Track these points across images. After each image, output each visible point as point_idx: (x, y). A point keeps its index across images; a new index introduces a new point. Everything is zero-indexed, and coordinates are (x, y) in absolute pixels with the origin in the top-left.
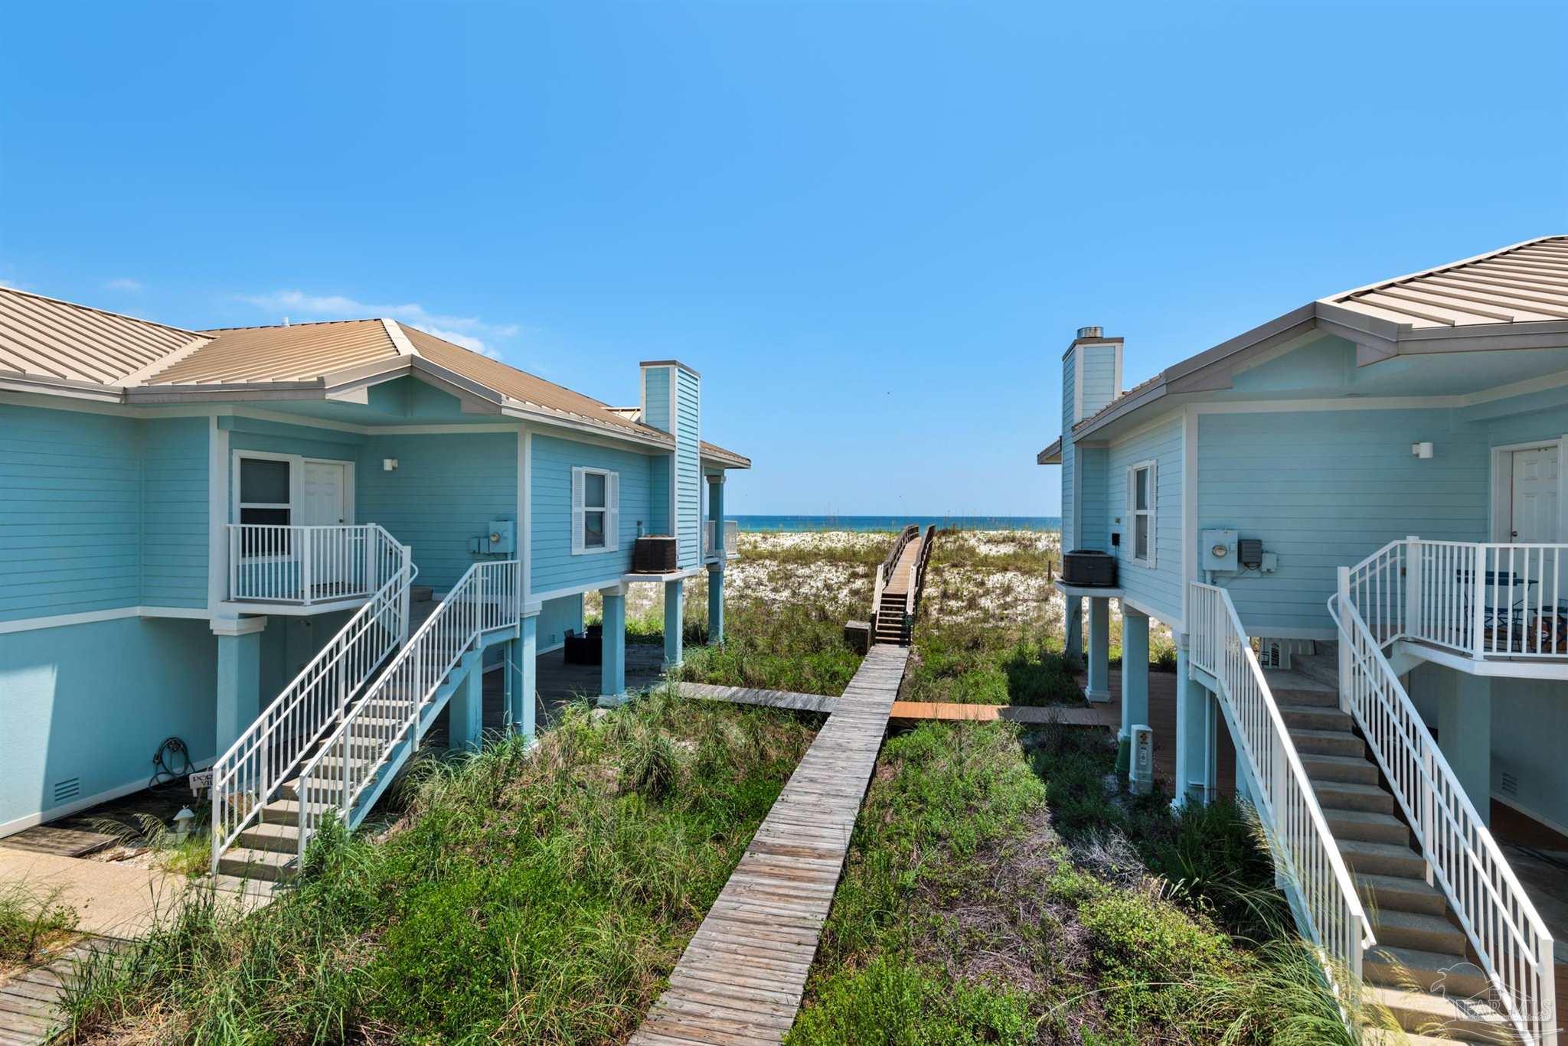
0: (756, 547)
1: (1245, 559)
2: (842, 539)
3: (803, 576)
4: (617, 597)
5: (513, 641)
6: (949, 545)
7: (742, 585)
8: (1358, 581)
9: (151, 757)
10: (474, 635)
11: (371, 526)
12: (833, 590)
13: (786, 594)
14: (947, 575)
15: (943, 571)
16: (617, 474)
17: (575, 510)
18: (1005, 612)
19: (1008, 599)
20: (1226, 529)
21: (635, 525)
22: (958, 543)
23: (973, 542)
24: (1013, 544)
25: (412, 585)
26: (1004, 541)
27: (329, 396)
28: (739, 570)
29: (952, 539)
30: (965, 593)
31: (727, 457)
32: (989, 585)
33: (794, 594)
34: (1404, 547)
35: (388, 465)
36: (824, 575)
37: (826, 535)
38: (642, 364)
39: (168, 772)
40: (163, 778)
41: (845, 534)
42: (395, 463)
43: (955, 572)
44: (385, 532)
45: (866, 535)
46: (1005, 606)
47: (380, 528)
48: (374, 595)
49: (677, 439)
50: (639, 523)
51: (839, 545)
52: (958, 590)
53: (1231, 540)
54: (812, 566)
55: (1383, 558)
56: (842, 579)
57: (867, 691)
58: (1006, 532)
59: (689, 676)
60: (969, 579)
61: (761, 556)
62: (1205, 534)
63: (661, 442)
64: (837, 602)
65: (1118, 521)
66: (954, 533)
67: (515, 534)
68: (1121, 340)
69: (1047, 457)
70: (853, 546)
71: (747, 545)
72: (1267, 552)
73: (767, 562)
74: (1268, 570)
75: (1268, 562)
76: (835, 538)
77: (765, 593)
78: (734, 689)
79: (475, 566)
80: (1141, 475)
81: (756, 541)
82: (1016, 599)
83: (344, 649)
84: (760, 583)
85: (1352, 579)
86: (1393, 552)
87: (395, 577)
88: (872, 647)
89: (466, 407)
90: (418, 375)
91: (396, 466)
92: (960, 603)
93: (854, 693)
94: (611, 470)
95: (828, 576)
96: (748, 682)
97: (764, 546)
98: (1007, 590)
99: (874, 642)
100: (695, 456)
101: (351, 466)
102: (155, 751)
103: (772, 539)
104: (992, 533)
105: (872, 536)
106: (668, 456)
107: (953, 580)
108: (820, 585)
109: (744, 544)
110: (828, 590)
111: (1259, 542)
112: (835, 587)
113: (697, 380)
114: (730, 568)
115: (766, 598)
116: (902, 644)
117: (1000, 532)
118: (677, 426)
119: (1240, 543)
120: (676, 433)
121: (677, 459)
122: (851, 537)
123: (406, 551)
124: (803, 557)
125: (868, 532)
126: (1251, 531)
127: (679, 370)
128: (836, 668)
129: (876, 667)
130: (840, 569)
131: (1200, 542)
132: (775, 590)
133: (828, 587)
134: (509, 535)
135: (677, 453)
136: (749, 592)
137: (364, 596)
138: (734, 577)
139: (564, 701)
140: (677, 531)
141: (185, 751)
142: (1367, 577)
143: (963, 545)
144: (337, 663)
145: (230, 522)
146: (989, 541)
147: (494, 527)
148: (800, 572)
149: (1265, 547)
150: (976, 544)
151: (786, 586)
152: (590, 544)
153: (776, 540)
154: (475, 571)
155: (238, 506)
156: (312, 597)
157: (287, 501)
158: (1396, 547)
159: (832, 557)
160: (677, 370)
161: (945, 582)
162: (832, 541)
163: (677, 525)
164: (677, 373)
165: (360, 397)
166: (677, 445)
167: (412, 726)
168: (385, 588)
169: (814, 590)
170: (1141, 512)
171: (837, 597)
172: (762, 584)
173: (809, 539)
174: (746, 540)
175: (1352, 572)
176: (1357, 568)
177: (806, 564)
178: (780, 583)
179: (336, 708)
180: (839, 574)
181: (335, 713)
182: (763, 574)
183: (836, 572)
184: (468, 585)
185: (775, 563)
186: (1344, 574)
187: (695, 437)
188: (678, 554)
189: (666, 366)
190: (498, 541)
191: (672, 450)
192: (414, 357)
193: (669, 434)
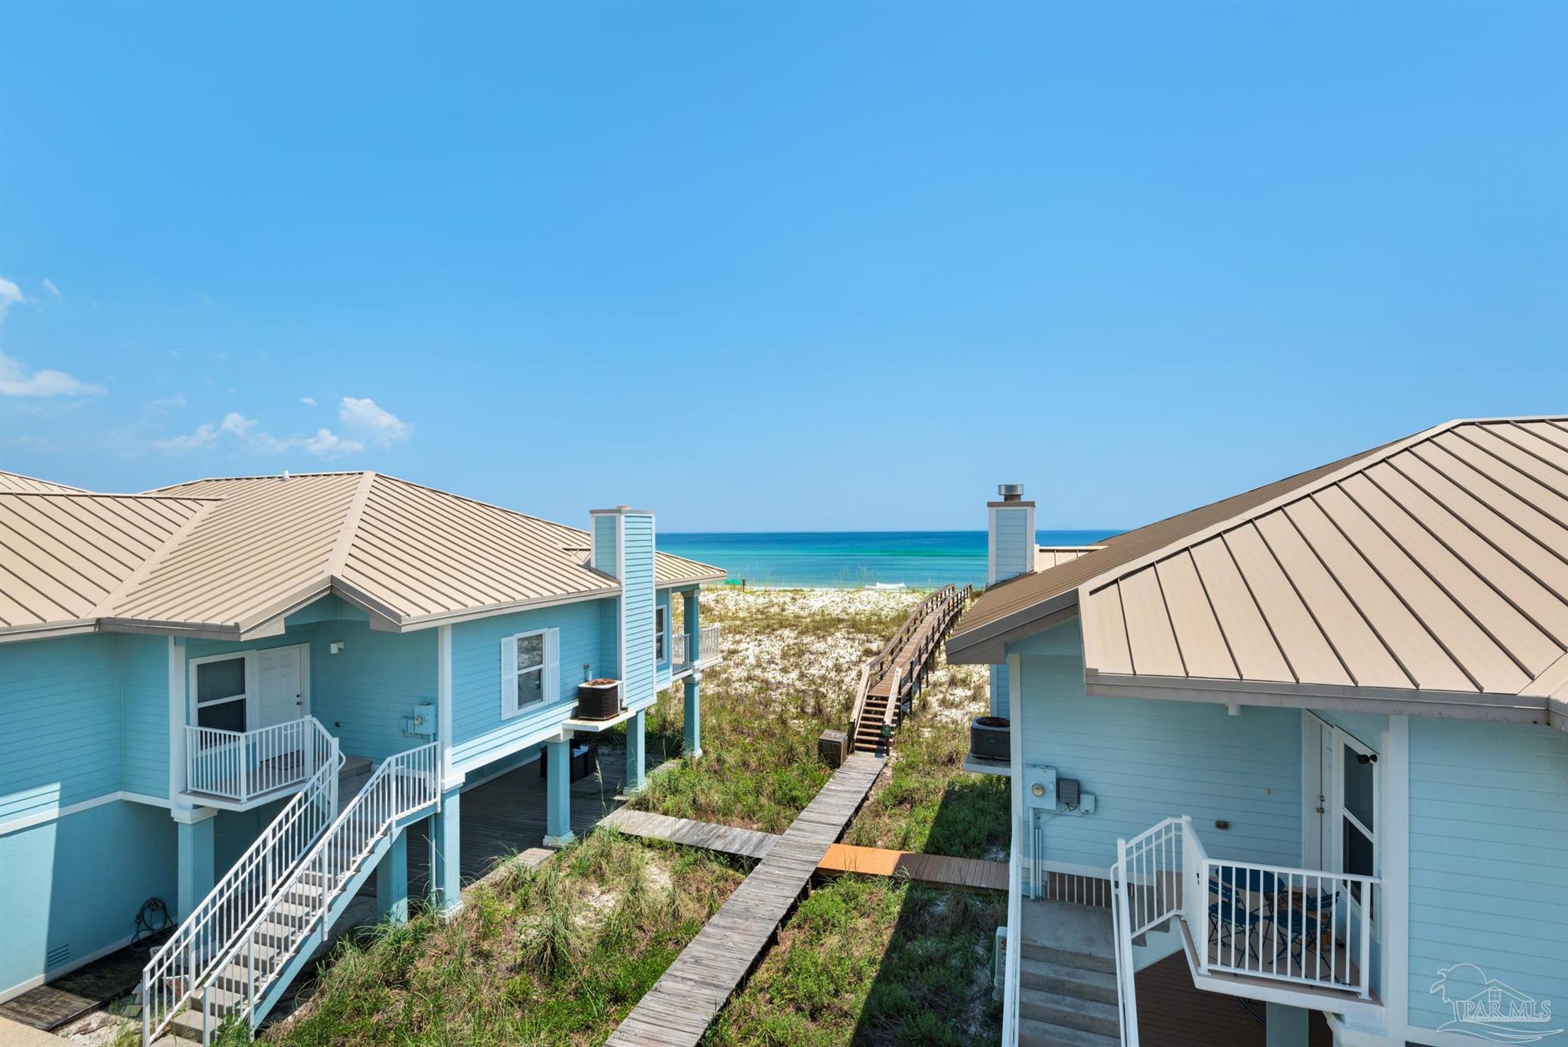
0: (783, 610)
1: (1063, 798)
2: (872, 601)
3: (818, 653)
4: (558, 743)
5: (436, 814)
7: (754, 663)
8: (1135, 855)
9: (133, 917)
10: (388, 821)
11: (308, 719)
12: (841, 671)
13: (794, 675)
16: (557, 629)
17: (504, 678)
20: (1047, 767)
21: (582, 670)
25: (340, 773)
27: (243, 636)
28: (756, 643)
30: (975, 679)
33: (802, 676)
35: (334, 649)
36: (838, 650)
37: (857, 596)
38: (592, 512)
39: (150, 928)
40: (144, 934)
42: (341, 645)
44: (318, 725)
47: (315, 720)
48: (310, 779)
49: (623, 584)
50: (586, 667)
51: (868, 608)
53: (1049, 779)
54: (829, 638)
56: (854, 658)
57: (811, 827)
59: (642, 805)
61: (783, 625)
62: (1028, 769)
63: (608, 591)
67: (437, 715)
70: (882, 609)
71: (776, 607)
72: (1086, 792)
73: (786, 632)
74: (1087, 811)
75: (1087, 802)
76: (865, 599)
77: (773, 675)
78: (684, 821)
79: (388, 760)
81: (785, 603)
83: (270, 844)
84: (771, 662)
85: (1129, 852)
86: (1167, 829)
87: (326, 765)
88: (850, 757)
90: (338, 592)
91: (343, 647)
93: (799, 830)
94: (550, 628)
95: (842, 652)
96: (701, 811)
97: (792, 608)
99: (851, 751)
101: (308, 649)
102: (136, 911)
103: (801, 600)
106: (615, 600)
108: (830, 664)
109: (773, 605)
110: (836, 671)
111: (1077, 783)
112: (845, 666)
113: (651, 517)
114: (748, 639)
115: (773, 681)
116: (879, 753)
118: (623, 569)
119: (1059, 782)
120: (623, 576)
121: (624, 607)
123: (335, 742)
124: (824, 626)
126: (1071, 770)
127: (627, 517)
128: (795, 793)
129: (840, 788)
130: (857, 643)
131: (1023, 776)
132: (785, 670)
133: (838, 668)
134: (430, 718)
135: (626, 595)
136: (758, 672)
137: (302, 782)
138: (748, 653)
139: (496, 857)
140: (621, 677)
141: (164, 907)
142: (1154, 845)
144: (264, 858)
145: (188, 723)
147: (419, 710)
148: (813, 648)
149: (1083, 787)
151: (797, 666)
152: (526, 702)
153: (805, 601)
154: (389, 765)
155: (195, 706)
156: (248, 793)
157: (243, 692)
158: (1170, 825)
159: (856, 626)
160: (623, 517)
162: (861, 602)
164: (624, 520)
167: (321, 918)
168: (319, 774)
169: (823, 671)
171: (843, 681)
172: (773, 662)
173: (838, 600)
174: (775, 601)
175: (1129, 846)
176: (1133, 842)
177: (823, 637)
178: (792, 660)
179: (264, 896)
180: (853, 650)
181: (262, 902)
182: (777, 651)
183: (852, 647)
184: (380, 780)
185: (793, 634)
186: (1122, 846)
187: (645, 573)
188: (622, 695)
189: (614, 514)
190: (421, 724)
191: (620, 596)
192: (333, 578)
193: (615, 578)
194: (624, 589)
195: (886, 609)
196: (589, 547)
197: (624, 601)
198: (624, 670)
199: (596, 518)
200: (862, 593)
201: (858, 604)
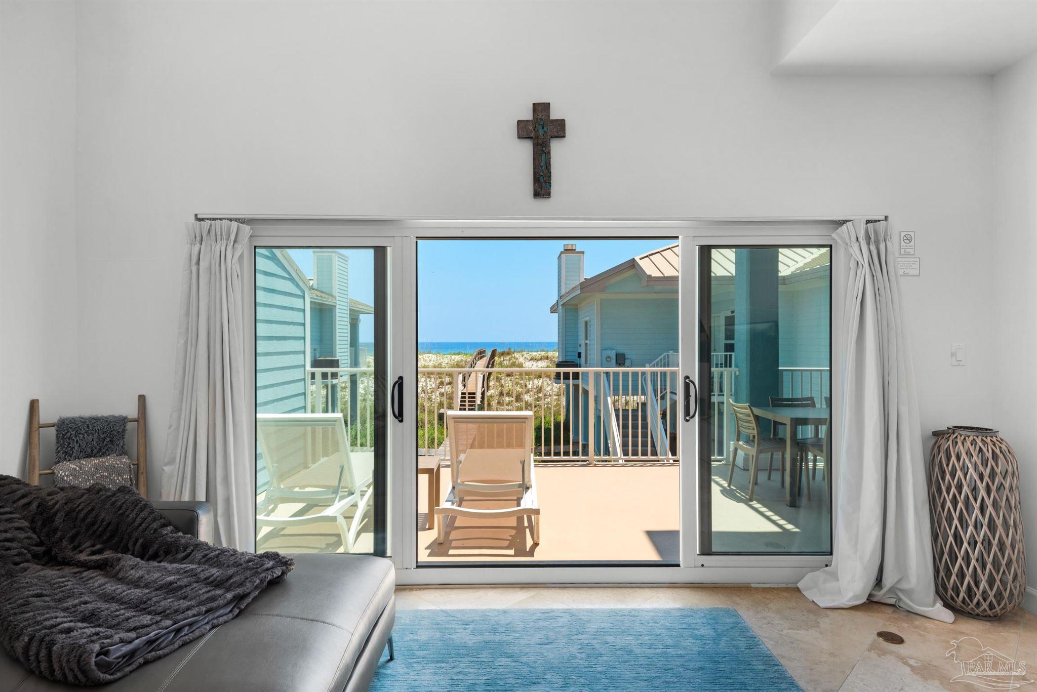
1: (618, 362)
2: (432, 359)
6: (505, 362)
14: (503, 381)
15: (501, 379)
18: (537, 403)
19: (540, 395)
20: (611, 349)
21: (313, 351)
22: (511, 361)
23: (521, 360)
24: (547, 361)
26: (541, 359)
29: (508, 358)
31: (363, 307)
32: (530, 386)
34: (668, 355)
41: (434, 356)
43: (509, 379)
45: (449, 356)
46: (538, 399)
49: (337, 299)
50: (315, 350)
52: (510, 391)
53: (613, 355)
55: (661, 360)
58: (543, 353)
60: (517, 384)
62: (604, 351)
63: (328, 301)
64: (432, 400)
65: (580, 346)
66: (508, 354)
68: (583, 253)
69: (553, 310)
72: (628, 359)
75: (628, 363)
76: (427, 358)
80: (586, 322)
82: (545, 395)
86: (664, 357)
92: (511, 399)
98: (540, 390)
100: (346, 308)
104: (534, 354)
105: (453, 357)
106: (332, 309)
107: (507, 385)
111: (624, 354)
113: (347, 261)
117: (539, 353)
119: (617, 355)
120: (337, 295)
121: (338, 311)
122: (438, 358)
125: (450, 354)
126: (621, 350)
127: (338, 257)
130: (433, 380)
131: (601, 355)
135: (338, 307)
140: (338, 354)
143: (515, 362)
146: (532, 359)
149: (627, 357)
150: (524, 361)
158: (665, 356)
161: (502, 386)
162: (425, 361)
163: (338, 351)
164: (337, 259)
166: (337, 302)
170: (586, 342)
175: (650, 366)
176: (652, 364)
180: (432, 383)
183: (430, 381)
187: (346, 296)
191: (335, 306)
193: (332, 295)
195: (444, 364)
200: (424, 355)
201: (423, 362)
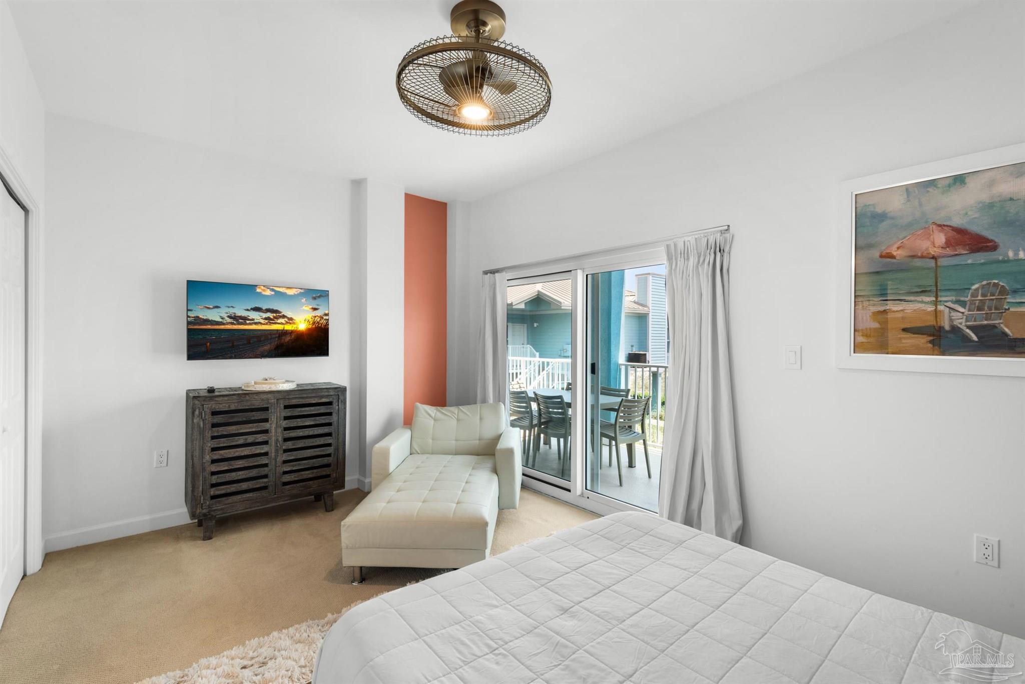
11: (528, 346)
21: (630, 347)
27: (514, 307)
35: (535, 325)
38: (636, 275)
42: (537, 324)
44: (532, 348)
47: (531, 346)
49: (650, 309)
50: (632, 346)
63: (643, 311)
89: (552, 307)
90: (540, 297)
101: (526, 325)
106: (646, 316)
118: (650, 302)
120: (650, 305)
123: (537, 355)
127: (653, 277)
134: (569, 350)
135: (651, 314)
140: (649, 350)
160: (651, 277)
165: (522, 306)
188: (649, 358)
189: (646, 276)
190: (566, 352)
191: (649, 314)
192: (539, 291)
193: (647, 306)
194: (651, 311)
196: (634, 294)
197: (650, 316)
198: (650, 347)
199: (639, 278)
